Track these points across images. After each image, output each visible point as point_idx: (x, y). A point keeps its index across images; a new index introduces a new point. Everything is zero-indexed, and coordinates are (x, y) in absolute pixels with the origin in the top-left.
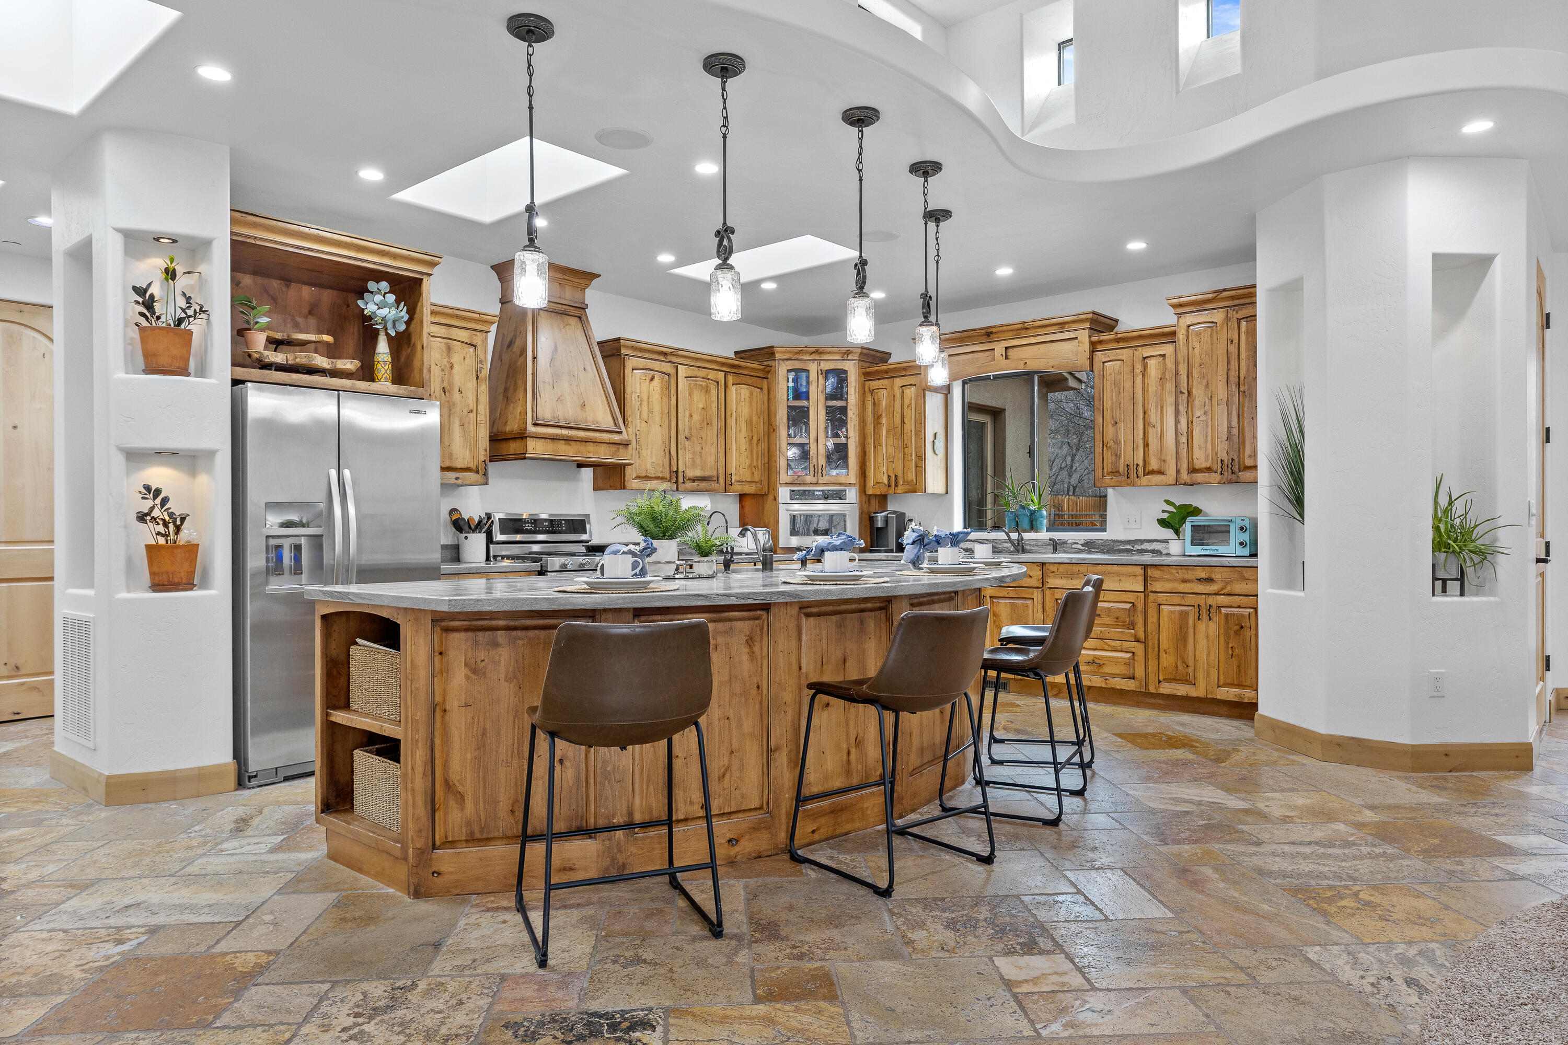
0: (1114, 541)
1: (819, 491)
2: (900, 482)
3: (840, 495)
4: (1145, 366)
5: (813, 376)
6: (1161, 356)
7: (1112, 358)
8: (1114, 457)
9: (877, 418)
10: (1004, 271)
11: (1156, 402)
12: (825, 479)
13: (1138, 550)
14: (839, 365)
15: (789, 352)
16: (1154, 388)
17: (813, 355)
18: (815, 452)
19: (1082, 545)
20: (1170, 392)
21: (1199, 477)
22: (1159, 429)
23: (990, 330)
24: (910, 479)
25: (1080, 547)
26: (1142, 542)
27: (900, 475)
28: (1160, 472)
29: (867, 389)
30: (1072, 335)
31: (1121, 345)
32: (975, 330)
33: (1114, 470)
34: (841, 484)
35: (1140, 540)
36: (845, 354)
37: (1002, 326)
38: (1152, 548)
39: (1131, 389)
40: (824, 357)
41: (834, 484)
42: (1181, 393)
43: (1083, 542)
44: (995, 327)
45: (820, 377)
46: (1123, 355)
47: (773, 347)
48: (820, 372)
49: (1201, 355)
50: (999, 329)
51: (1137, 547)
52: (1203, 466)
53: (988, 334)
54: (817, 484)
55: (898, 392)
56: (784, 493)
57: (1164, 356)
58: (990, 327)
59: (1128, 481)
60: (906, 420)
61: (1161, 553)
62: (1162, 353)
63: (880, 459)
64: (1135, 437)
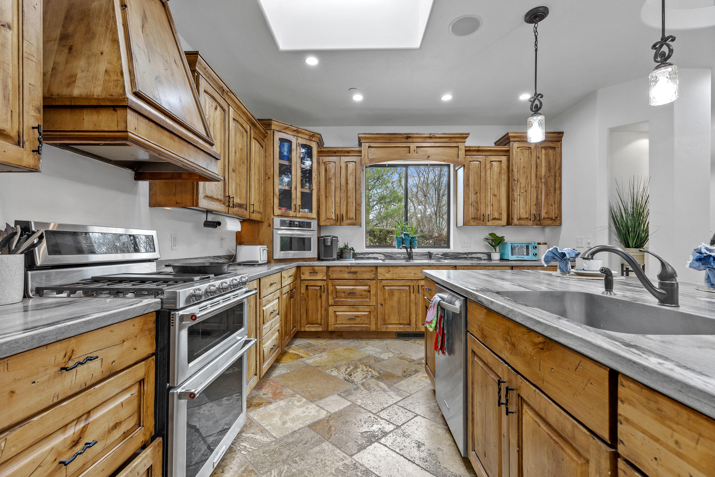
0: (458, 253)
1: (297, 222)
2: (345, 218)
3: (309, 225)
4: (491, 165)
5: (294, 146)
6: (499, 161)
7: (475, 160)
8: (475, 210)
9: (327, 180)
10: (447, 98)
11: (497, 184)
12: (299, 215)
13: (470, 258)
14: (308, 143)
15: (281, 126)
16: (496, 177)
17: (294, 132)
18: (295, 196)
19: (441, 255)
20: (504, 180)
21: (522, 222)
22: (498, 198)
23: (410, 135)
24: (351, 217)
25: (440, 256)
26: (472, 253)
27: (344, 215)
28: (499, 219)
29: (321, 161)
30: (454, 145)
31: (479, 154)
32: (401, 134)
33: (475, 217)
34: (308, 218)
35: (471, 253)
36: (311, 136)
37: (417, 134)
38: (477, 256)
39: (484, 176)
40: (300, 135)
41: (305, 218)
42: (514, 180)
43: (442, 253)
44: (413, 134)
45: (298, 147)
46: (480, 159)
47: (271, 120)
48: (298, 145)
49: (524, 162)
50: (415, 136)
51: (470, 256)
52: (525, 217)
53: (408, 138)
54: (296, 217)
55: (343, 166)
56: (277, 221)
57: (501, 162)
58: (410, 134)
59: (483, 223)
60: (349, 182)
61: (481, 259)
62: (500, 160)
63: (330, 204)
64: (486, 201)
